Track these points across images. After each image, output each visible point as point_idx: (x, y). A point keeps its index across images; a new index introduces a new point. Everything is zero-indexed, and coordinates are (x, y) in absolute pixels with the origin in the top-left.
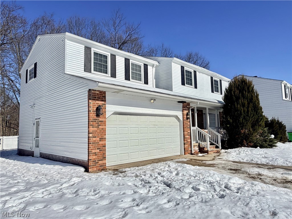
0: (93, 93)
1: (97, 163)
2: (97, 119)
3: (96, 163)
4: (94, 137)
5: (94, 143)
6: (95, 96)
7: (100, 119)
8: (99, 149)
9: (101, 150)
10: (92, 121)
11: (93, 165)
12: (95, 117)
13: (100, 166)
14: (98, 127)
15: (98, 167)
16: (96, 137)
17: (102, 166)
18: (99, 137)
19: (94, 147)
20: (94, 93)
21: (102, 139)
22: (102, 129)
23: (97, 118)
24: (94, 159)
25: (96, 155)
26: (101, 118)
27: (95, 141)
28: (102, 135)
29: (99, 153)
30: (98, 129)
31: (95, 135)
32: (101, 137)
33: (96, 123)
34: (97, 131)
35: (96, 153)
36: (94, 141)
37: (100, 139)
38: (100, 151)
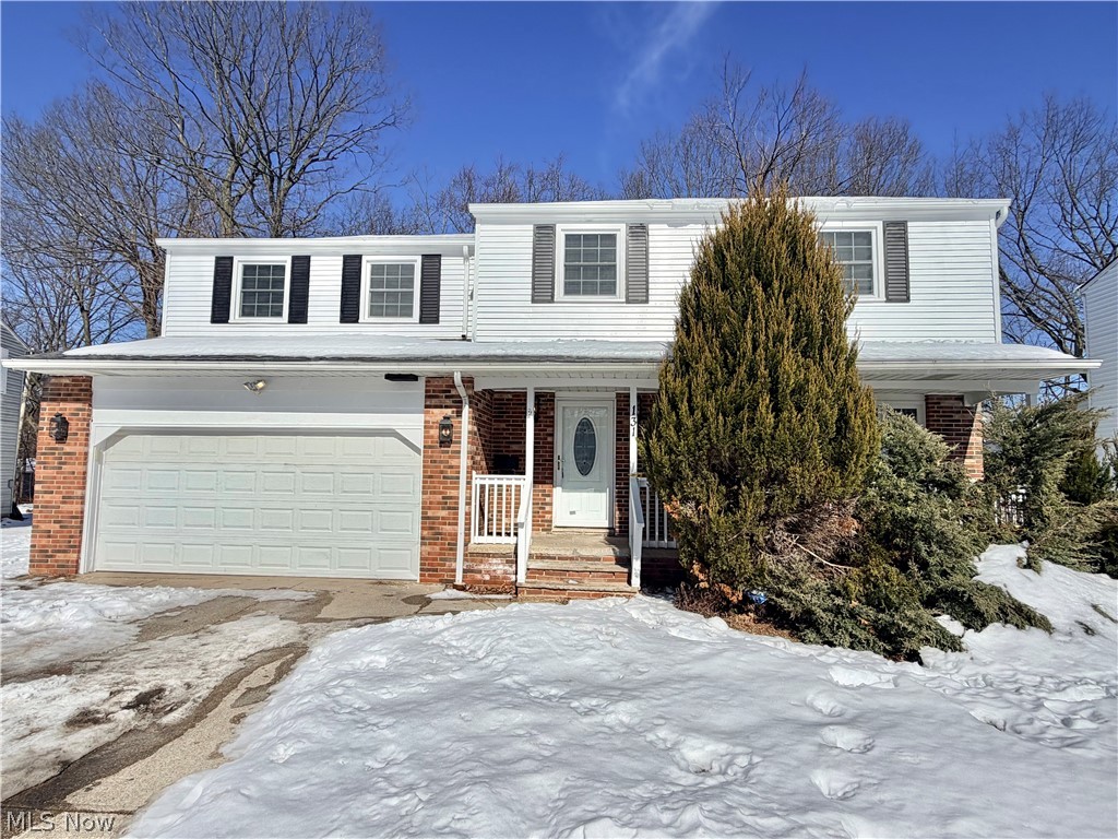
0: (53, 384)
1: (51, 556)
2: (56, 449)
3: (47, 556)
4: (46, 492)
5: (46, 507)
6: (59, 390)
7: (67, 449)
8: (59, 522)
9: (66, 527)
10: (43, 454)
11: (40, 561)
12: (53, 444)
13: (58, 566)
14: (61, 468)
15: (53, 566)
16: (52, 492)
17: (63, 566)
18: (61, 493)
19: (46, 517)
20: (56, 384)
21: (70, 498)
22: (69, 473)
23: (57, 446)
24: (44, 546)
25: (49, 537)
26: (69, 444)
27: (50, 502)
28: (69, 488)
29: (58, 532)
30: (57, 473)
31: (49, 487)
32: (67, 493)
33: (55, 459)
34: (55, 478)
35: (49, 531)
36: (47, 502)
37: (64, 497)
38: (61, 527)
